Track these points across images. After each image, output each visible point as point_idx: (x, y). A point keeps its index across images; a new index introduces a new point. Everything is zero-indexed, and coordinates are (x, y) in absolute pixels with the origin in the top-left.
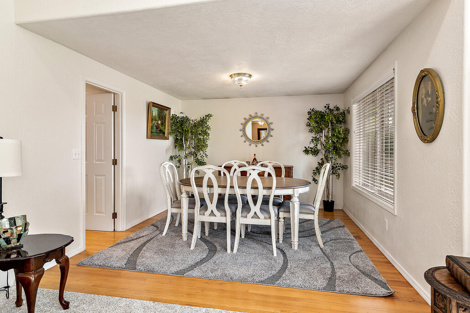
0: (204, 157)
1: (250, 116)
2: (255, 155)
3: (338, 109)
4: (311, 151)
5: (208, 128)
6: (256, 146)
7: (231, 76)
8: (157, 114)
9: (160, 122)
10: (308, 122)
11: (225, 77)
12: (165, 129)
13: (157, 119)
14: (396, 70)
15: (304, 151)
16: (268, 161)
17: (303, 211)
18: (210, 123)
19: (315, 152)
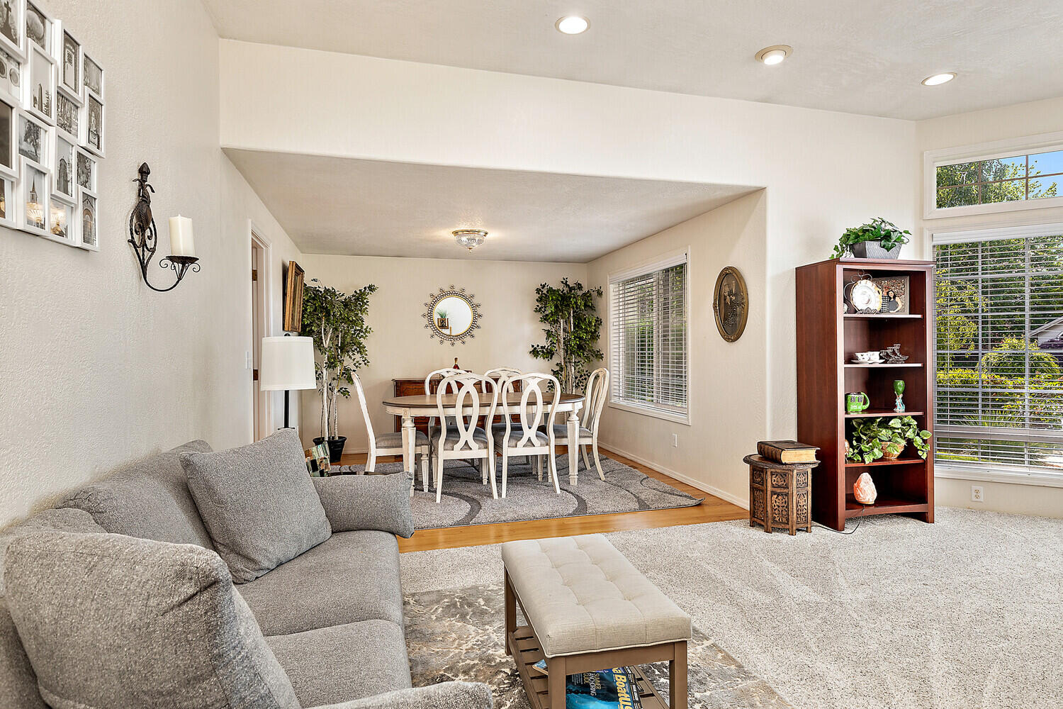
0: (360, 364)
1: (442, 290)
2: (456, 359)
3: (580, 287)
4: (543, 352)
6: (453, 344)
7: (455, 233)
10: (538, 306)
11: (445, 234)
14: (689, 254)
15: (530, 352)
17: (583, 435)
19: (549, 354)
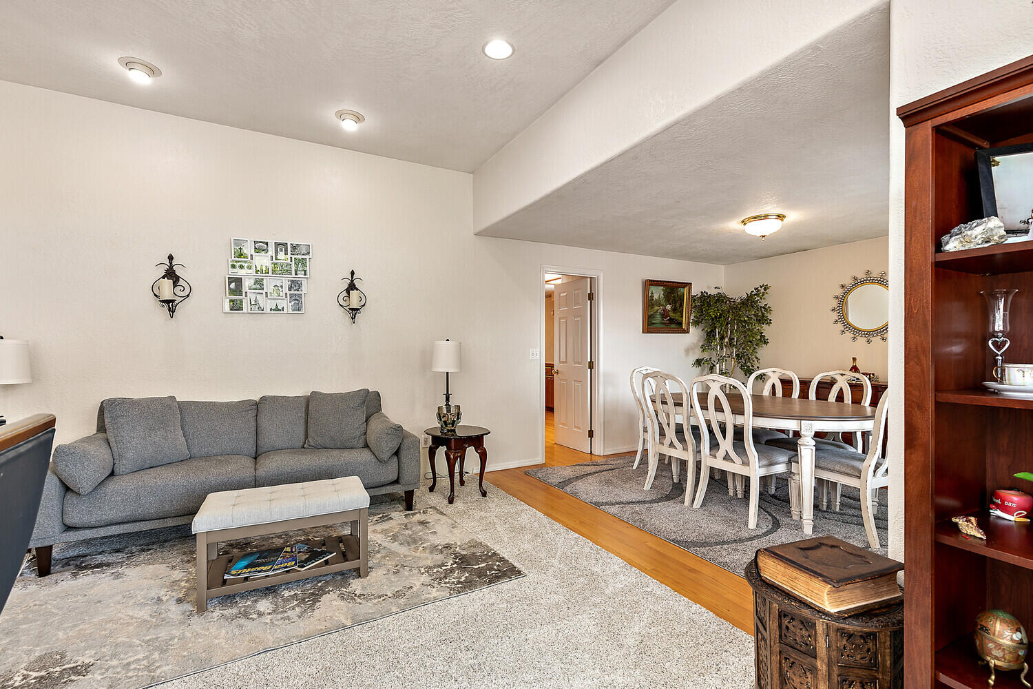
1: (855, 278)
2: (854, 359)
5: (767, 309)
6: (869, 342)
7: (743, 222)
8: (662, 295)
9: (670, 307)
11: (734, 225)
12: (682, 317)
13: (663, 302)
16: (838, 372)
18: (768, 301)
